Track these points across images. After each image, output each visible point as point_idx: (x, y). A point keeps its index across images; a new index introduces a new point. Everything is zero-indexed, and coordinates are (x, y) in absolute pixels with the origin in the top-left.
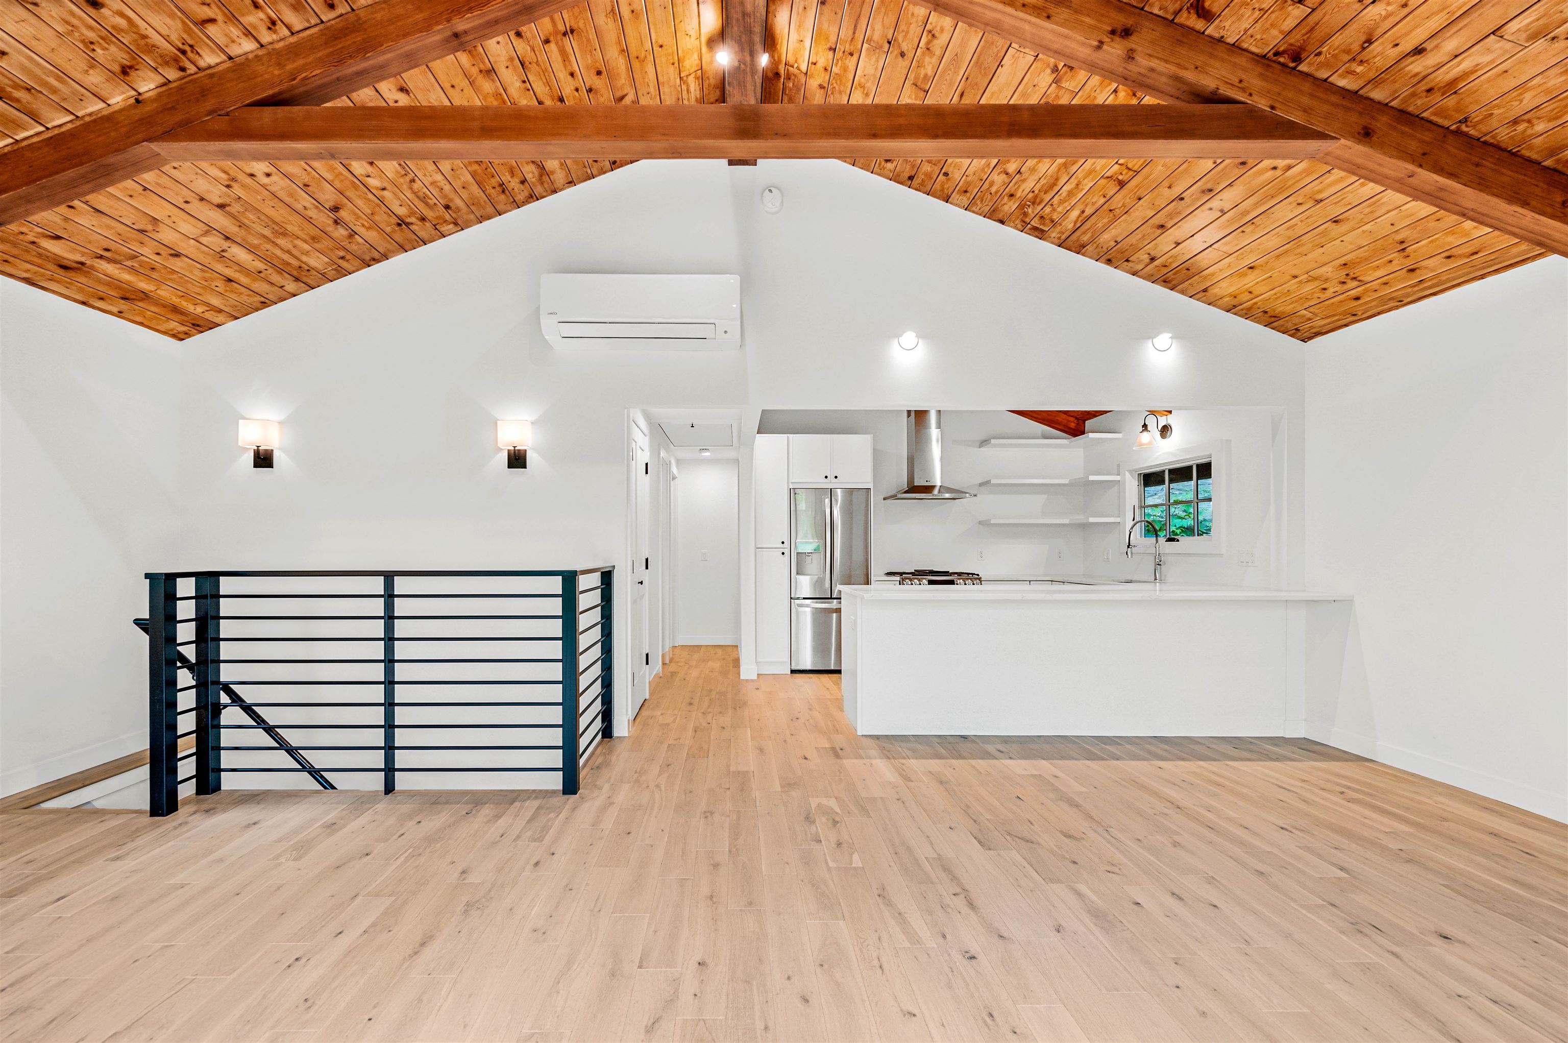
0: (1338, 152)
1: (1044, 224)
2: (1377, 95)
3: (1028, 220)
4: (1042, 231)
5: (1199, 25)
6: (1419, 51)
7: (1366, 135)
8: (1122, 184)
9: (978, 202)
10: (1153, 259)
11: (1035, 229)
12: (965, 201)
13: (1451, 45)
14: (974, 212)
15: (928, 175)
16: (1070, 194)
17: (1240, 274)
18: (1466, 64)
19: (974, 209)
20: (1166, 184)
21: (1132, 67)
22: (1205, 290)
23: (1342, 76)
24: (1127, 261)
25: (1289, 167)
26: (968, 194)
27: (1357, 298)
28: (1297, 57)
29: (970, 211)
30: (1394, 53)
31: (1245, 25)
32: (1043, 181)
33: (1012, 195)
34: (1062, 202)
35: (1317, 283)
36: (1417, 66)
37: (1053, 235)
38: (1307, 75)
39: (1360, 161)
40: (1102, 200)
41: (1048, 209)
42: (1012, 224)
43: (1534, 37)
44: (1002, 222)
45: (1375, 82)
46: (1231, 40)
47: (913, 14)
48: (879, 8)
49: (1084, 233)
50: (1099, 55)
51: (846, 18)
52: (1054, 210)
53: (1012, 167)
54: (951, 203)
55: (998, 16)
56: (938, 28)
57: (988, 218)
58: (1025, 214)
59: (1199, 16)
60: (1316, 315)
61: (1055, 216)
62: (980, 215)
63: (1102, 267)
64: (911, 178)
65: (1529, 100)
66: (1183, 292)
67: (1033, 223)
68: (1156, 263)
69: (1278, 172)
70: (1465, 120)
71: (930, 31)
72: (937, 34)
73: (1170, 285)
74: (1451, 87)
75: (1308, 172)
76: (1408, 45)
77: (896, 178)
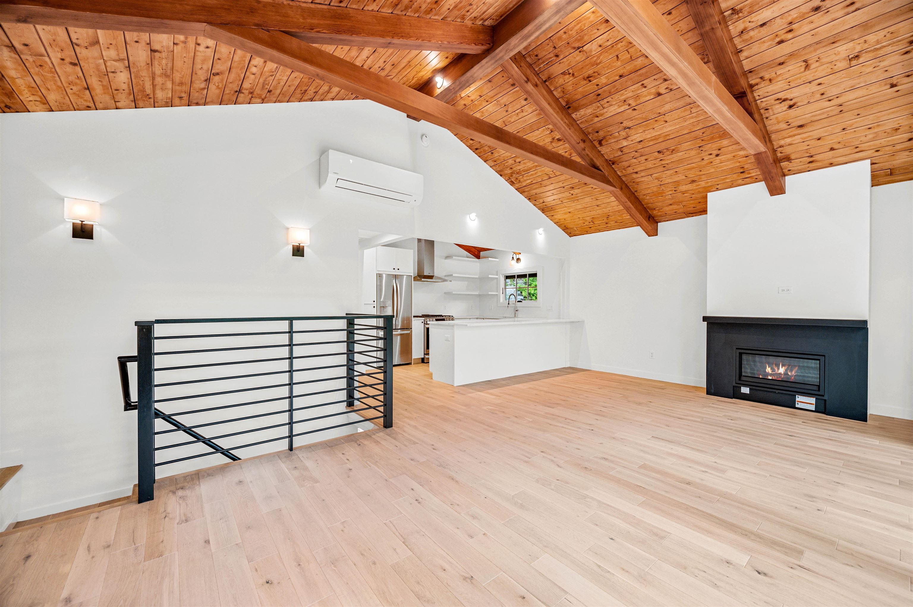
0: (615, 192)
1: (516, 181)
2: (624, 179)
3: (511, 178)
4: (514, 183)
5: (597, 145)
6: (636, 173)
7: (621, 189)
8: (550, 178)
9: (497, 166)
10: (543, 202)
11: (512, 181)
12: (493, 164)
13: (643, 174)
14: (493, 169)
15: (485, 151)
16: (532, 175)
17: (566, 214)
18: (643, 179)
19: (494, 168)
20: (562, 182)
21: (583, 152)
22: (552, 216)
23: (620, 172)
24: (535, 200)
25: (596, 189)
26: (495, 162)
27: (590, 228)
28: (613, 164)
29: (492, 168)
30: (632, 171)
31: (608, 151)
32: (526, 168)
33: (511, 168)
34: (527, 176)
35: (583, 221)
36: (635, 176)
37: (517, 185)
38: (613, 168)
39: (619, 195)
40: (541, 180)
41: (521, 177)
42: (505, 177)
43: (656, 179)
44: (501, 175)
45: (625, 176)
46: (602, 153)
47: (520, 102)
48: (510, 94)
49: (527, 188)
50: (578, 145)
51: (495, 90)
52: (523, 178)
53: (518, 160)
54: (486, 163)
55: (557, 122)
56: (526, 110)
57: (497, 173)
58: (512, 176)
59: (599, 144)
60: (578, 230)
61: (522, 180)
62: (495, 170)
63: (526, 200)
64: (477, 149)
65: (649, 191)
66: (545, 215)
67: (512, 180)
68: (544, 204)
69: (592, 189)
70: (636, 191)
71: (522, 110)
72: (524, 112)
73: (543, 211)
74: (638, 183)
75: (599, 191)
76: (635, 171)
77: (470, 147)
